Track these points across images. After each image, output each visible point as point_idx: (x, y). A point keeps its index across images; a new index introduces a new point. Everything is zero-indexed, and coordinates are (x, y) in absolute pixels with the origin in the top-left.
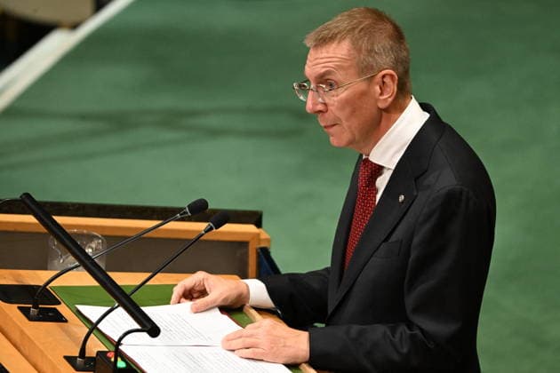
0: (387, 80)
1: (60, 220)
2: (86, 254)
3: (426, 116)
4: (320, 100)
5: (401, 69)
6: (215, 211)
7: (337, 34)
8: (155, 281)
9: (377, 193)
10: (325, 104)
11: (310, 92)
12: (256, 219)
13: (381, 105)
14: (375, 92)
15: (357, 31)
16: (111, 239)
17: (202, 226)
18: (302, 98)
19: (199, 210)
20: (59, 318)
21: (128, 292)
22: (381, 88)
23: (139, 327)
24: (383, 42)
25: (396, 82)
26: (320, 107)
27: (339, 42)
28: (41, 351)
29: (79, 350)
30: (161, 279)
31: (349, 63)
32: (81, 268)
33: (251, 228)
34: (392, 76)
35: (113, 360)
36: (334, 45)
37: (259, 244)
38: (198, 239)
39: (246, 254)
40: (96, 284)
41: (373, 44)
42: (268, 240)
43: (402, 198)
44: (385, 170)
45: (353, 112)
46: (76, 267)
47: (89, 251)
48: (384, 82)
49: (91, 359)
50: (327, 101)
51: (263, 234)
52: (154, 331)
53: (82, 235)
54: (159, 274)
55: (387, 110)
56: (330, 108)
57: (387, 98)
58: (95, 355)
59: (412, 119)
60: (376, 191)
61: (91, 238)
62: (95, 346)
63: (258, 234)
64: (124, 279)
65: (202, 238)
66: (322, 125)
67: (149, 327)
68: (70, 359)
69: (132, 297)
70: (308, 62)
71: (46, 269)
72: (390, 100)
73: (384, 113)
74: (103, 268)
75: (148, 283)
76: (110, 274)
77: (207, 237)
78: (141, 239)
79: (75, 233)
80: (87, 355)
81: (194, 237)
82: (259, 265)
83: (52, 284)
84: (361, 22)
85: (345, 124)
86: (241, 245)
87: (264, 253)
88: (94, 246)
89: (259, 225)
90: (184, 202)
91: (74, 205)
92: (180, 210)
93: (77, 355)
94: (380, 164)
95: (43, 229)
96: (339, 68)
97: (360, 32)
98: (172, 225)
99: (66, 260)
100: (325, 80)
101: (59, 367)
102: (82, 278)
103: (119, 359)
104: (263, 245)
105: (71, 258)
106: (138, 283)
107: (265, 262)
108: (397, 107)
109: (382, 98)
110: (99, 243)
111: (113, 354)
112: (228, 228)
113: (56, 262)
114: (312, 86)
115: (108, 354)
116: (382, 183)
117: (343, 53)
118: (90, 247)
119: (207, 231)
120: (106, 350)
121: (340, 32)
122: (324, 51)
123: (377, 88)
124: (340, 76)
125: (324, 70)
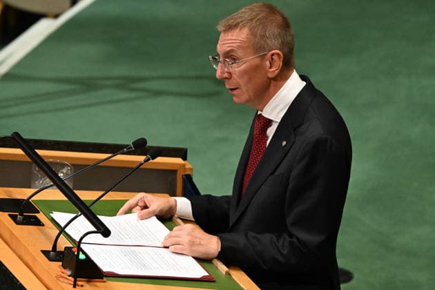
0: (275, 57)
1: (40, 152)
2: (59, 177)
3: (304, 83)
5: (286, 50)
6: (151, 147)
7: (239, 23)
8: (107, 197)
10: (230, 73)
11: (220, 64)
12: (182, 153)
13: (270, 75)
15: (254, 21)
16: (77, 167)
17: (142, 158)
19: (140, 147)
20: (38, 223)
21: (88, 205)
22: (270, 63)
23: (96, 230)
24: (273, 30)
25: (282, 59)
26: (226, 75)
27: (241, 29)
28: (25, 247)
29: (52, 246)
30: (112, 196)
31: (247, 44)
32: (55, 187)
33: (179, 161)
34: (278, 54)
35: (76, 253)
37: (185, 172)
38: (138, 168)
39: (175, 180)
40: (66, 199)
41: (265, 31)
42: (191, 169)
43: (284, 143)
44: (273, 123)
46: (51, 186)
47: (61, 175)
48: (272, 59)
49: (61, 252)
50: (231, 70)
51: (188, 166)
52: (106, 233)
53: (57, 163)
54: (110, 193)
55: (275, 79)
58: (63, 250)
59: (293, 86)
60: (267, 137)
61: (63, 166)
62: (63, 243)
63: (184, 165)
64: (86, 196)
65: (141, 167)
67: (103, 230)
68: (45, 253)
69: (91, 208)
70: (219, 42)
71: (30, 188)
73: (272, 81)
74: (71, 188)
75: (102, 199)
76: (76, 192)
77: (146, 166)
78: (97, 166)
79: (51, 162)
80: (58, 250)
81: (135, 166)
82: (184, 187)
83: (33, 198)
84: (258, 14)
86: (171, 172)
87: (188, 179)
88: (65, 171)
89: (185, 158)
90: (129, 141)
91: (50, 142)
92: (126, 146)
93: (51, 249)
94: (270, 118)
95: (28, 159)
96: (240, 47)
97: (256, 22)
98: (119, 157)
99: (45, 182)
100: (229, 56)
101: (37, 258)
102: (55, 195)
103: (81, 253)
104: (187, 173)
105: (48, 180)
106: (95, 199)
107: (189, 185)
108: (282, 77)
109: (271, 70)
110: (68, 170)
111: (76, 249)
112: (159, 159)
113: (37, 182)
114: (221, 59)
115: (73, 250)
116: (271, 132)
117: (243, 36)
118: (62, 172)
119: (146, 161)
120: (71, 246)
121: (241, 22)
122: (230, 34)
123: (268, 63)
124: (239, 53)
125: (229, 49)
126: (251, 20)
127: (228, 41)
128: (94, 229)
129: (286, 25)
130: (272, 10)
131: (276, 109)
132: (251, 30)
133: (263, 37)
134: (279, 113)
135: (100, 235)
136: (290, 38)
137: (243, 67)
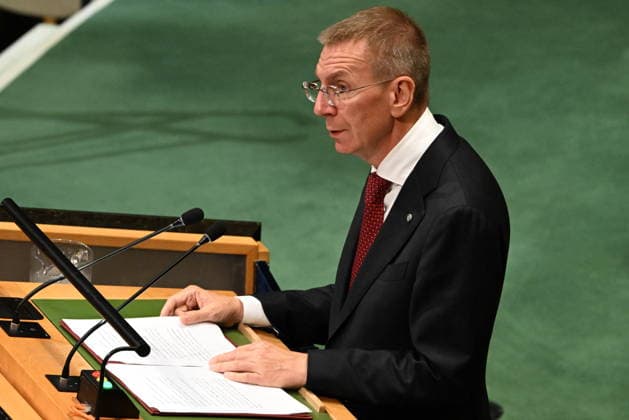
2: (72, 265)
3: (441, 128)
4: (330, 102)
5: (419, 77)
6: (211, 222)
9: (384, 211)
10: (335, 107)
12: (254, 231)
13: (395, 114)
14: (389, 99)
17: (197, 238)
18: (310, 98)
19: (193, 221)
22: (396, 95)
24: (403, 46)
25: (413, 90)
26: (329, 110)
27: (356, 42)
29: (61, 369)
30: (152, 294)
32: (66, 280)
34: (408, 83)
35: (98, 380)
36: (350, 44)
37: (257, 258)
38: (192, 251)
39: (243, 268)
40: (82, 298)
41: (391, 47)
42: (267, 254)
43: (410, 217)
44: (393, 186)
46: (61, 279)
47: (74, 262)
48: (400, 90)
50: (337, 103)
51: (263, 248)
52: (143, 349)
55: (400, 119)
56: (340, 112)
57: (402, 106)
58: (78, 375)
59: (425, 132)
60: (384, 208)
61: (76, 248)
62: (79, 366)
63: (257, 248)
65: (196, 251)
66: (329, 128)
67: (139, 345)
70: (320, 60)
71: (27, 281)
72: (405, 109)
74: (90, 281)
75: (137, 298)
76: (96, 287)
77: (202, 249)
78: (131, 249)
79: (59, 243)
80: (71, 374)
81: (187, 249)
82: (257, 280)
83: (34, 298)
85: (354, 131)
86: (238, 258)
87: (263, 268)
88: (80, 257)
89: (257, 237)
90: (178, 212)
92: (173, 220)
93: (61, 374)
94: (388, 179)
96: (353, 69)
97: (379, 32)
98: (164, 236)
100: (337, 82)
101: (39, 386)
103: (105, 379)
104: (261, 259)
106: (127, 298)
107: (263, 277)
109: (396, 106)
110: (85, 254)
111: (99, 373)
112: (224, 239)
113: (38, 273)
114: (323, 86)
115: (94, 375)
116: (390, 199)
117: (359, 53)
118: (76, 258)
119: (203, 242)
121: (356, 31)
123: (393, 95)
124: (353, 78)
125: (337, 70)
127: (335, 59)
128: (126, 345)
131: (398, 166)
132: (370, 44)
133: (388, 55)
134: (402, 171)
135: (134, 353)
137: (356, 99)
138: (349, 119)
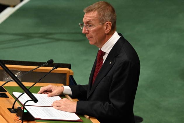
0: (108, 25)
1: (7, 66)
2: (15, 76)
3: (120, 37)
4: (87, 29)
6: (55, 64)
7: (93, 9)
8: (36, 85)
9: (103, 61)
11: (84, 27)
12: (69, 66)
13: (106, 33)
14: (104, 28)
15: (100, 8)
16: (23, 72)
17: (51, 68)
18: (81, 28)
19: (50, 63)
20: (6, 96)
21: (28, 88)
22: (106, 27)
24: (108, 13)
25: (111, 26)
26: (87, 32)
27: (94, 12)
31: (96, 19)
33: (67, 69)
34: (110, 23)
35: (23, 110)
36: (92, 12)
37: (70, 74)
38: (50, 72)
39: (66, 77)
40: (18, 86)
41: (104, 13)
42: (73, 73)
43: (111, 63)
44: (106, 54)
45: (97, 34)
46: (12, 80)
48: (107, 25)
50: (89, 30)
52: (36, 101)
53: (14, 71)
54: (37, 83)
55: (108, 34)
56: (90, 32)
57: (108, 30)
58: (17, 108)
59: (115, 38)
60: (103, 60)
61: (17, 71)
62: (17, 105)
63: (70, 71)
64: (27, 84)
66: (87, 37)
67: (34, 99)
68: (9, 109)
69: (29, 90)
70: (84, 17)
72: (109, 31)
73: (107, 35)
74: (20, 81)
75: (34, 86)
76: (23, 83)
78: (32, 72)
79: (12, 70)
80: (15, 108)
81: (48, 72)
82: (70, 81)
83: (4, 86)
84: (102, 6)
85: (94, 38)
86: (64, 74)
87: (71, 77)
88: (18, 74)
89: (70, 68)
90: (46, 61)
91: (11, 61)
92: (44, 63)
93: (12, 108)
96: (93, 20)
97: (101, 9)
98: (41, 68)
99: (9, 79)
101: (6, 112)
103: (25, 109)
104: (71, 75)
106: (31, 86)
107: (72, 80)
109: (106, 30)
110: (19, 73)
111: (23, 108)
112: (59, 69)
113: (6, 79)
114: (85, 25)
115: (21, 108)
116: (105, 57)
117: (95, 15)
118: (17, 74)
119: (53, 69)
120: (21, 106)
121: (95, 8)
122: (89, 14)
123: (105, 27)
124: (93, 22)
125: (88, 20)
126: (99, 8)
127: (88, 17)
128: (30, 99)
129: (113, 11)
130: (108, 4)
131: (107, 48)
132: (98, 12)
133: (104, 15)
134: (108, 49)
135: (33, 102)
136: (115, 17)
137: (94, 28)
138: (93, 34)
